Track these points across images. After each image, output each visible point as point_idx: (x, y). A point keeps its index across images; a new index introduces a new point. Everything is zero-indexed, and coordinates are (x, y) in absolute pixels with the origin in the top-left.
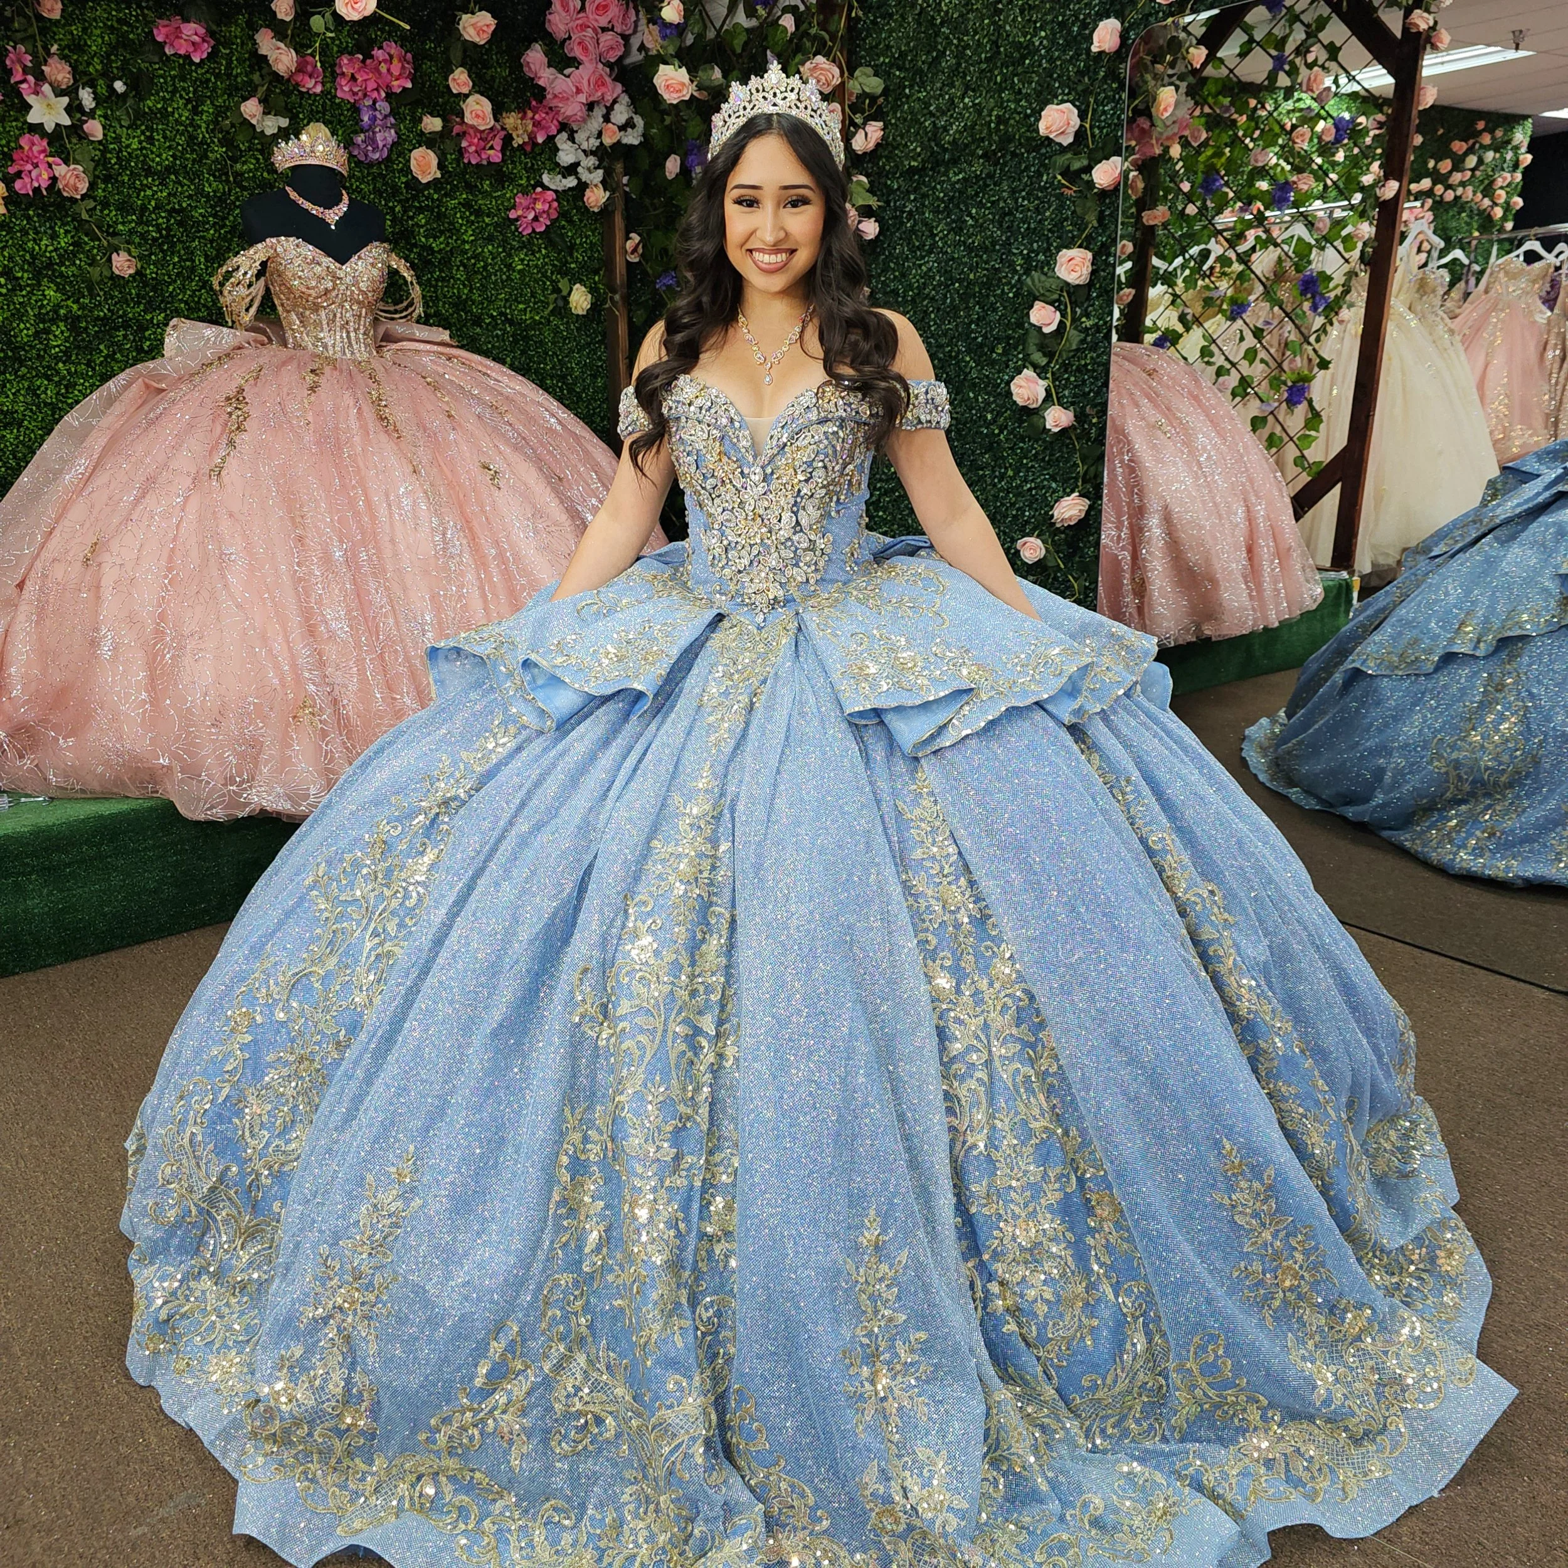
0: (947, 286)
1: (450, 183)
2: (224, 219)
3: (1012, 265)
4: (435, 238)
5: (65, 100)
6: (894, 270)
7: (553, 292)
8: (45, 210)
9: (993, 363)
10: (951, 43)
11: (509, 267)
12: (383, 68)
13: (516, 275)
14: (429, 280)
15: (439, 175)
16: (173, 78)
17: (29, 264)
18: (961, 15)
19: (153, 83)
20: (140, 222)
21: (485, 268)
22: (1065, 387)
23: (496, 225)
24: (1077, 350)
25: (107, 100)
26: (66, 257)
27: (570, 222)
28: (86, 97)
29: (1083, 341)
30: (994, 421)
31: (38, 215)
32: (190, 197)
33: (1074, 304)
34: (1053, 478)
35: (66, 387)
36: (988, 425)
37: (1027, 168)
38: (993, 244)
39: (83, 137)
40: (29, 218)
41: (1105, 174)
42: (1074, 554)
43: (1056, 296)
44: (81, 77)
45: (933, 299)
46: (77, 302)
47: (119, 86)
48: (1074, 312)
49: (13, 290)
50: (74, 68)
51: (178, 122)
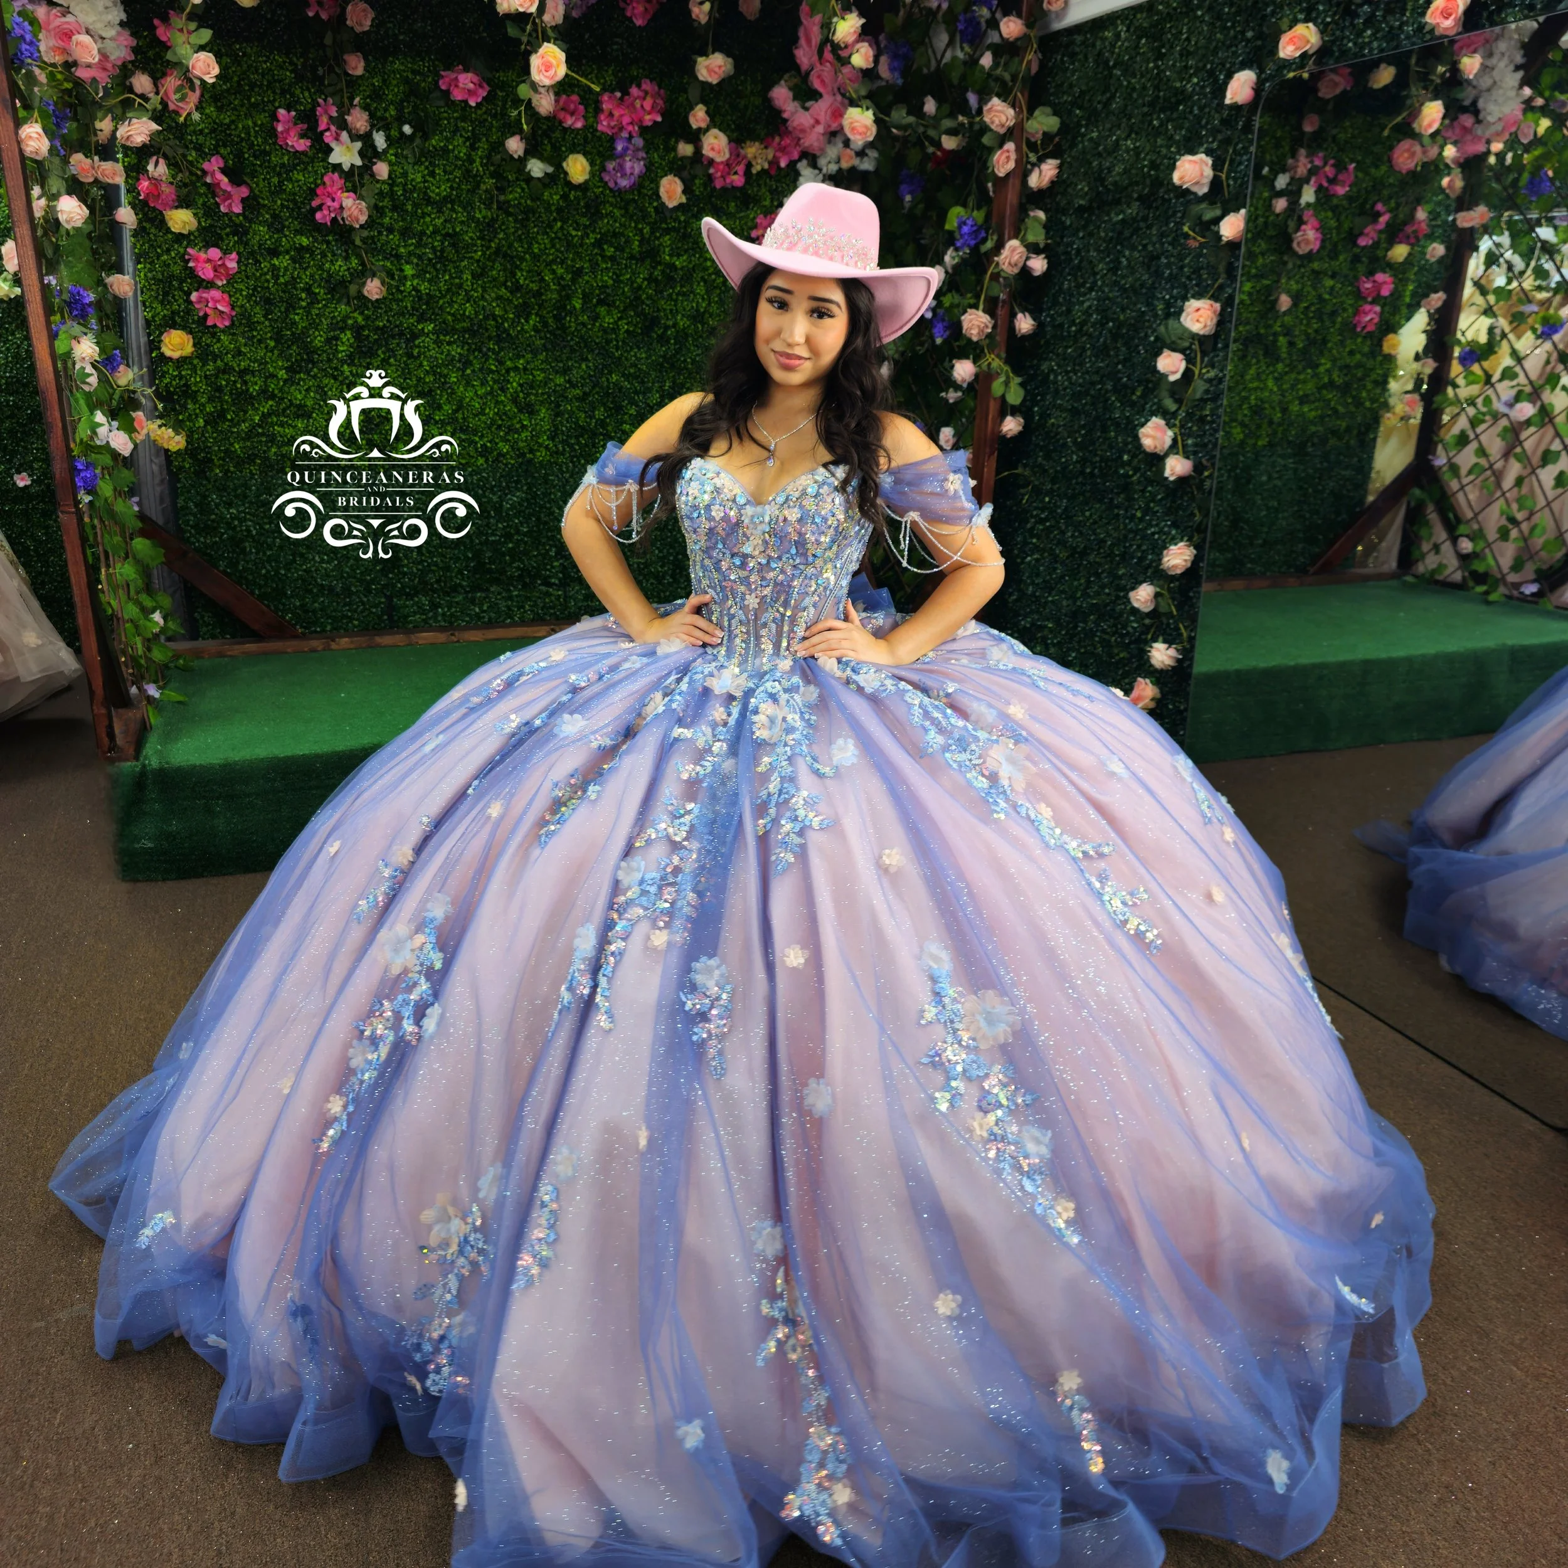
1: (697, 206)
2: (490, 241)
3: (1154, 309)
4: (679, 256)
5: (359, 145)
6: (1061, 305)
9: (1133, 404)
10: (1121, 85)
12: (638, 104)
14: (670, 295)
15: (684, 200)
16: (456, 119)
17: (327, 281)
18: (1131, 58)
19: (437, 124)
22: (1189, 436)
24: (1201, 400)
25: (397, 141)
28: (380, 140)
29: (1207, 391)
30: (1129, 463)
32: (462, 222)
33: (1204, 353)
34: (1175, 525)
37: (1175, 213)
38: (1142, 286)
39: (372, 176)
40: (328, 243)
41: (1231, 227)
42: (1184, 603)
43: (1186, 344)
44: (377, 121)
45: (1090, 336)
46: (362, 313)
47: (407, 129)
48: (1202, 361)
49: (312, 303)
50: (372, 116)
51: (457, 158)
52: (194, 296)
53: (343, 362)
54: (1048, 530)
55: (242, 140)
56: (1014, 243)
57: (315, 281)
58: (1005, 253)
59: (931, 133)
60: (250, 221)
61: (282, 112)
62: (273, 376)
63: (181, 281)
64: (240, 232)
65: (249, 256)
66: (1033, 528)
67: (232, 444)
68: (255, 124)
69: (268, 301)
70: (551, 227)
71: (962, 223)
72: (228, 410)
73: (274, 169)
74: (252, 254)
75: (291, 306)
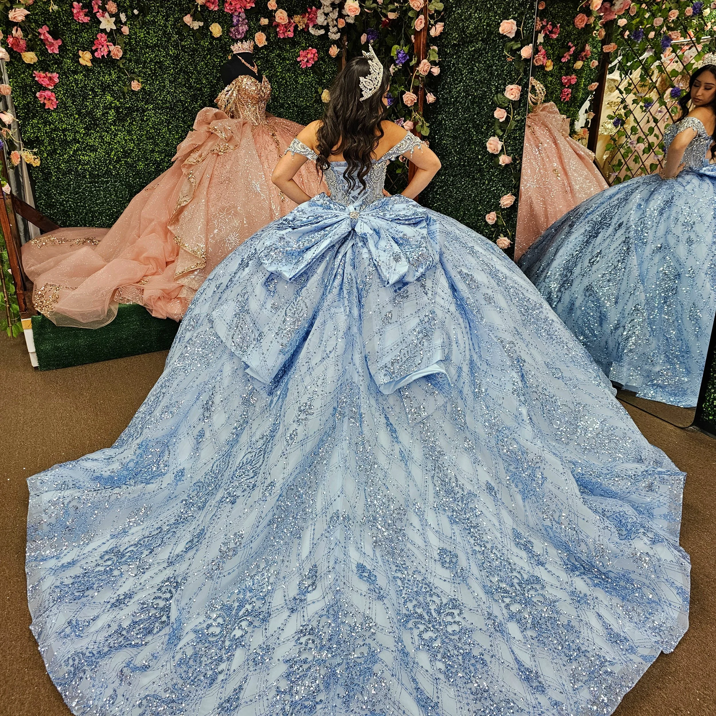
0: (466, 98)
1: (272, 47)
2: (177, 65)
3: (491, 90)
4: (265, 70)
5: (114, 19)
6: (447, 89)
7: (315, 93)
8: (107, 64)
9: (482, 133)
11: (297, 82)
13: (299, 86)
15: (267, 43)
16: (158, 7)
17: (101, 86)
19: (149, 9)
20: (144, 67)
21: (286, 83)
22: (509, 146)
23: (291, 64)
24: (514, 130)
25: (131, 18)
26: (114, 83)
27: (324, 61)
28: (123, 17)
29: (516, 126)
30: (481, 159)
31: (104, 66)
32: (164, 56)
33: (514, 109)
34: (503, 186)
35: (114, 136)
36: (479, 160)
37: (499, 47)
38: (484, 80)
39: (121, 33)
40: (101, 67)
41: (526, 52)
42: (509, 220)
43: (506, 105)
44: (121, 8)
45: (461, 103)
46: (118, 101)
47: (136, 12)
48: (514, 112)
49: (95, 96)
50: (118, 5)
51: (159, 25)
52: (38, 95)
53: (111, 124)
54: (445, 191)
55: (57, 17)
56: (425, 61)
57: (96, 86)
58: (421, 65)
59: (384, 11)
60: (63, 57)
61: (75, 3)
62: (78, 132)
63: (31, 87)
64: (58, 63)
65: (64, 74)
66: (437, 191)
67: (60, 165)
68: (63, 10)
69: (74, 96)
70: (205, 58)
71: (399, 53)
72: (57, 149)
73: (72, 31)
74: (65, 73)
75: (85, 98)
